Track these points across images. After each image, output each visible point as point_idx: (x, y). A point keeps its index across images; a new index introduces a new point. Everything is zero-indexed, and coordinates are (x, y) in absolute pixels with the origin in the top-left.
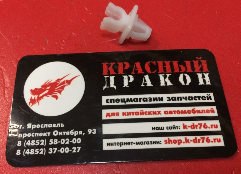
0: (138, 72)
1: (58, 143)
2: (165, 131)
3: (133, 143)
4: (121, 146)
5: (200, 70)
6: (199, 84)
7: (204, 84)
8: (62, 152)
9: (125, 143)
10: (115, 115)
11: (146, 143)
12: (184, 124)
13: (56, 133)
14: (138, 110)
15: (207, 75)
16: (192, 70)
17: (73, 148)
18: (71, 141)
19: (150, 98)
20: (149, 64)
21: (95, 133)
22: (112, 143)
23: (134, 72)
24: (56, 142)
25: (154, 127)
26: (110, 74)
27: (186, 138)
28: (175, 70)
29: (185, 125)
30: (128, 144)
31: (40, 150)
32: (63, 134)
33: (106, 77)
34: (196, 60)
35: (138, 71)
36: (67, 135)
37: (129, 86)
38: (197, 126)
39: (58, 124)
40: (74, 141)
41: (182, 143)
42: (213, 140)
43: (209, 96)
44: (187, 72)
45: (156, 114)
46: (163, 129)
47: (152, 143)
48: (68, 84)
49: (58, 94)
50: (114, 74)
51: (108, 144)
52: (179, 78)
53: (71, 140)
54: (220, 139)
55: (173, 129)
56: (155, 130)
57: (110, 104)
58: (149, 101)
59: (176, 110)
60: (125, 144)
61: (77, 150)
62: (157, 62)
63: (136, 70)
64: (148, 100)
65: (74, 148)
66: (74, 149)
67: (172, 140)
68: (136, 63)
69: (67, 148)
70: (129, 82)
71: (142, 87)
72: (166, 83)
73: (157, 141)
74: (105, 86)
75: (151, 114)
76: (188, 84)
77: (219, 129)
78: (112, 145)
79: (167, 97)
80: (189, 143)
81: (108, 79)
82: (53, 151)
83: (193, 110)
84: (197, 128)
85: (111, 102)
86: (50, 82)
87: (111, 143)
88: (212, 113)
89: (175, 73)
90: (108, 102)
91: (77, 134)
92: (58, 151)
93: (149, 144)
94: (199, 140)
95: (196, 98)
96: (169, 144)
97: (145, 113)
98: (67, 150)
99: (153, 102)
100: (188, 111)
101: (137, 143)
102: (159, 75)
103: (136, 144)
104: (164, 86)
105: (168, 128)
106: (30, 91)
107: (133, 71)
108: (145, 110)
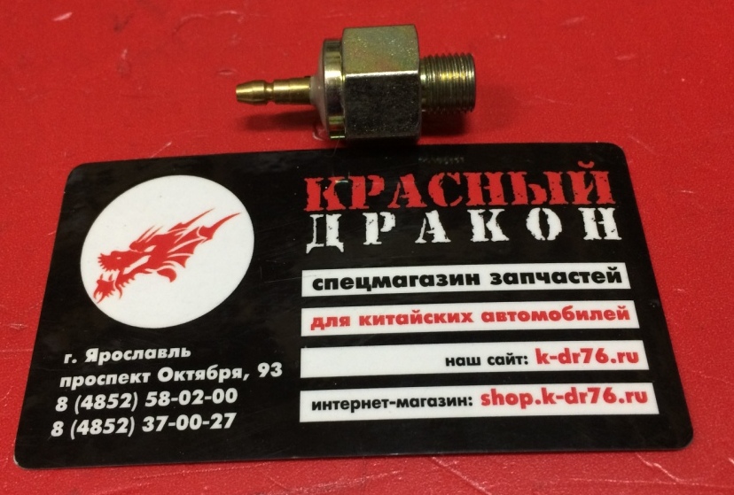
1: (171, 402)
2: (485, 368)
4: (353, 411)
5: (589, 199)
6: (586, 238)
7: (600, 238)
8: (180, 428)
9: (366, 402)
10: (339, 323)
11: (426, 402)
12: (538, 351)
13: (166, 375)
17: (213, 417)
18: (207, 398)
19: (443, 277)
24: (165, 399)
25: (453, 359)
26: (328, 209)
27: (544, 390)
29: (542, 352)
30: (375, 404)
33: (315, 217)
35: (407, 199)
38: (576, 356)
40: (218, 396)
41: (534, 403)
42: (624, 397)
43: (613, 272)
44: (552, 202)
45: (458, 321)
46: (479, 363)
47: (446, 401)
50: (338, 209)
51: (316, 406)
52: (528, 220)
54: (644, 394)
55: (508, 363)
56: (453, 365)
57: (324, 293)
58: (438, 284)
60: (366, 406)
61: (225, 420)
62: (465, 174)
63: (404, 197)
65: (218, 416)
66: (216, 419)
69: (197, 417)
72: (488, 234)
73: (459, 399)
75: (443, 321)
77: (643, 364)
78: (327, 408)
79: (492, 275)
80: (553, 402)
82: (156, 423)
83: (565, 311)
84: (576, 361)
85: (327, 287)
87: (324, 403)
90: (320, 288)
91: (227, 376)
92: (171, 424)
93: (435, 405)
94: (583, 396)
95: (576, 278)
97: (427, 319)
99: (449, 288)
101: (401, 403)
103: (398, 406)
104: (482, 242)
105: (493, 361)
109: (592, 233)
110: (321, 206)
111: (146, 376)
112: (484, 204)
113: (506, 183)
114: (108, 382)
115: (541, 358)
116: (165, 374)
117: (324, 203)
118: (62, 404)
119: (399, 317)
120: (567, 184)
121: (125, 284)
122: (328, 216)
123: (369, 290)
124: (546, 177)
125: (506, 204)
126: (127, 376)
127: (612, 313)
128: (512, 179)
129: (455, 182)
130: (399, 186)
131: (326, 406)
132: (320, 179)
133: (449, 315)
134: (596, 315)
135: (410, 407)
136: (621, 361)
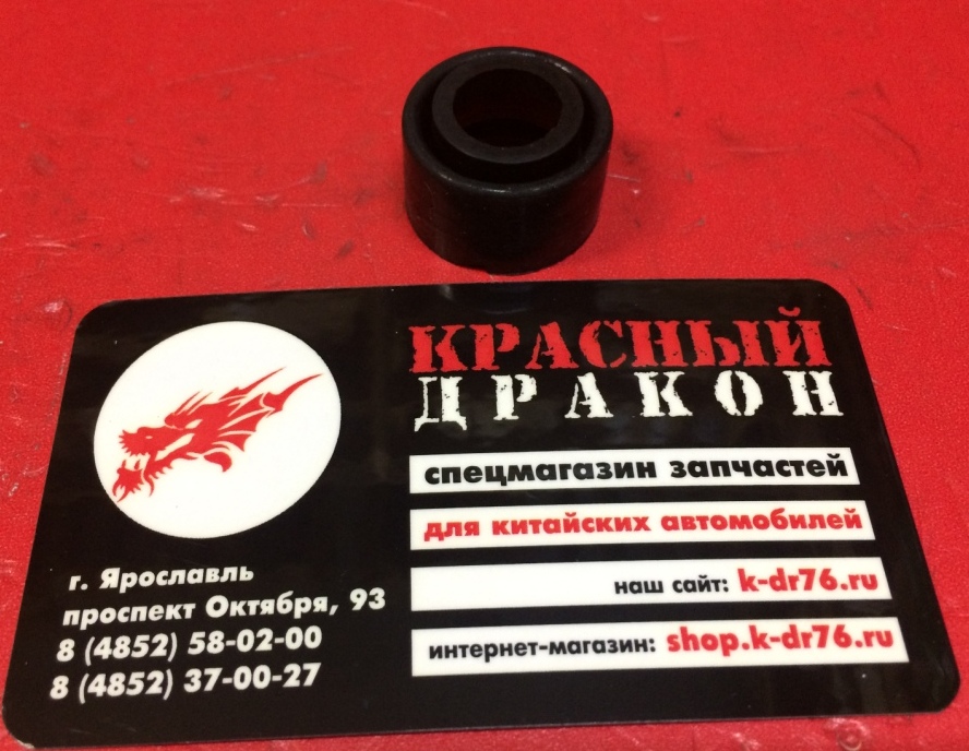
109: (803, 407)
110: (433, 365)
111: (189, 608)
112: (656, 364)
113: (684, 335)
114: (134, 618)
115: (747, 583)
116: (217, 606)
117: (437, 361)
118: (66, 650)
119: (548, 522)
120: (765, 337)
121: (158, 474)
122: (443, 380)
123: (504, 484)
124: (737, 327)
125: (686, 364)
126: (160, 609)
127: (839, 520)
128: (692, 329)
129: (615, 334)
130: (539, 339)
131: (450, 652)
132: (430, 328)
133: (617, 520)
134: (817, 521)
135: (569, 655)
136: (854, 587)
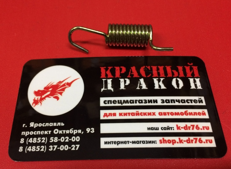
0: (133, 76)
3: (129, 142)
14: (134, 111)
15: (198, 80)
16: (184, 75)
20: (144, 69)
21: (93, 132)
22: (109, 142)
23: (130, 76)
28: (168, 74)
31: (41, 147)
32: (63, 132)
34: (188, 65)
36: (66, 133)
37: (125, 89)
39: (58, 123)
48: (68, 86)
49: (59, 96)
53: (70, 138)
59: (170, 112)
64: (144, 101)
67: (167, 140)
68: (131, 68)
70: (126, 84)
71: (138, 89)
74: (102, 88)
76: (180, 88)
81: (106, 82)
86: (51, 84)
88: (203, 115)
89: (169, 77)
96: (164, 144)
98: (66, 148)
100: (181, 113)
102: (153, 79)
106: (34, 92)
107: (129, 74)
108: (140, 111)
